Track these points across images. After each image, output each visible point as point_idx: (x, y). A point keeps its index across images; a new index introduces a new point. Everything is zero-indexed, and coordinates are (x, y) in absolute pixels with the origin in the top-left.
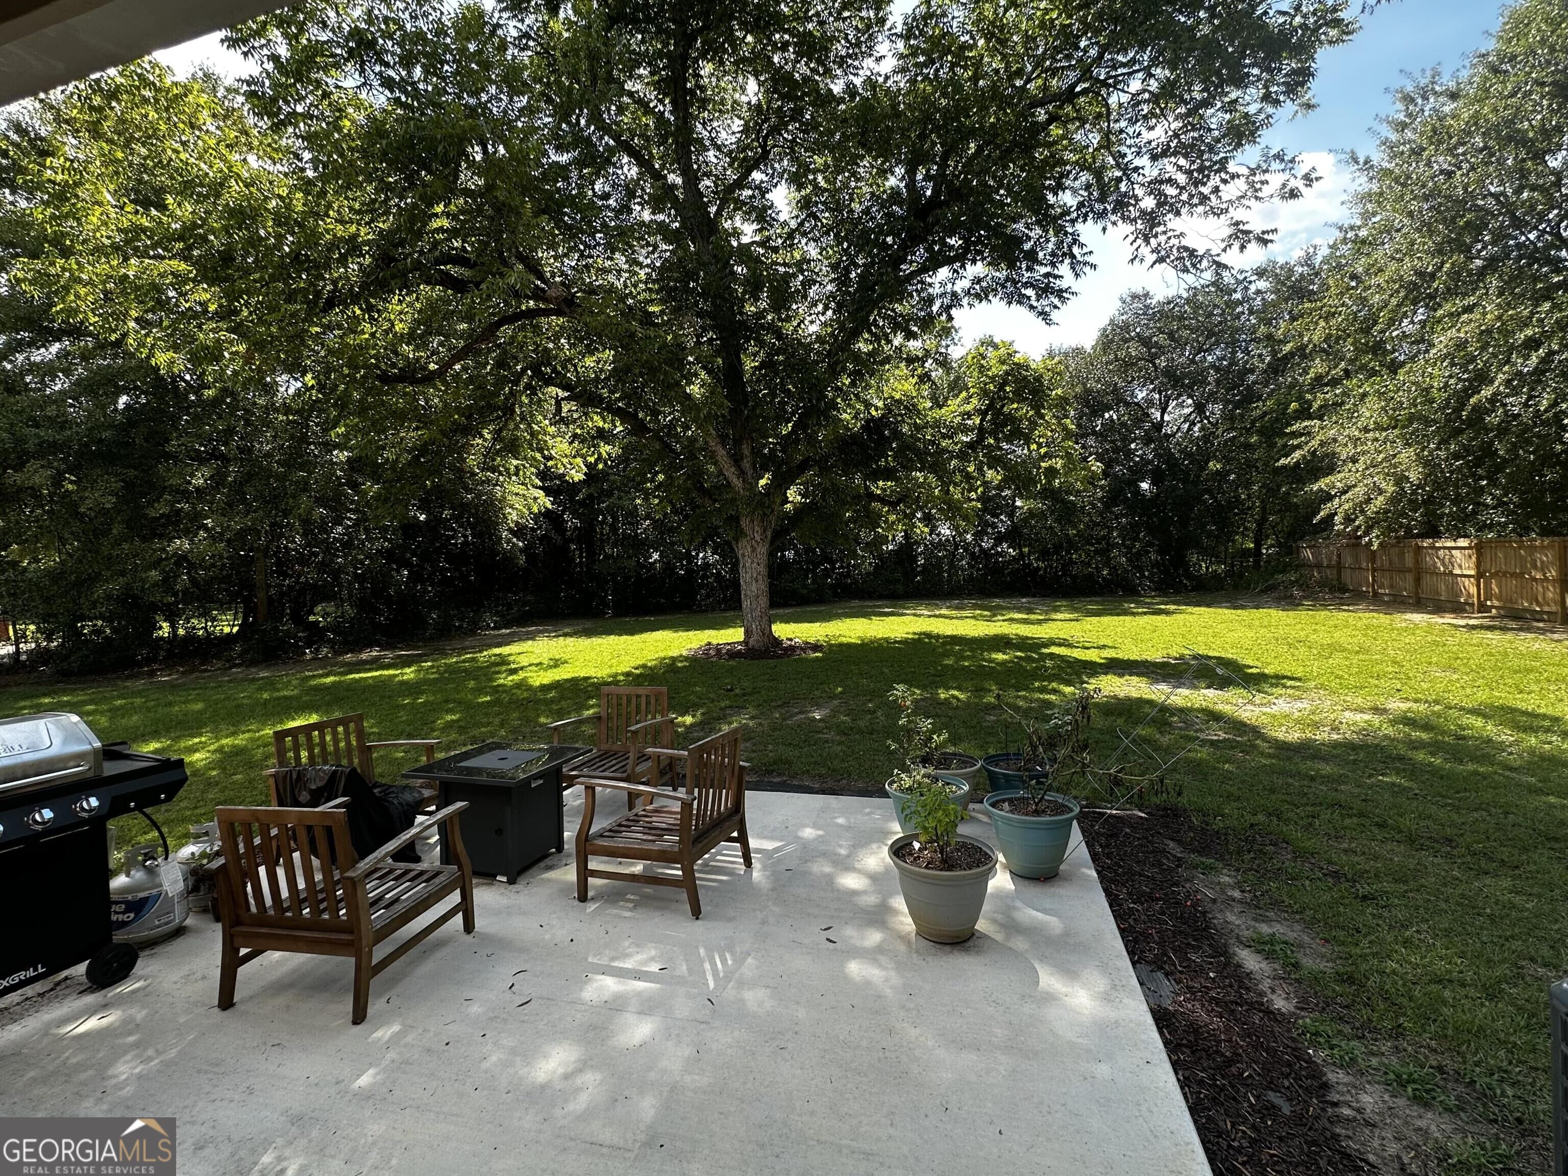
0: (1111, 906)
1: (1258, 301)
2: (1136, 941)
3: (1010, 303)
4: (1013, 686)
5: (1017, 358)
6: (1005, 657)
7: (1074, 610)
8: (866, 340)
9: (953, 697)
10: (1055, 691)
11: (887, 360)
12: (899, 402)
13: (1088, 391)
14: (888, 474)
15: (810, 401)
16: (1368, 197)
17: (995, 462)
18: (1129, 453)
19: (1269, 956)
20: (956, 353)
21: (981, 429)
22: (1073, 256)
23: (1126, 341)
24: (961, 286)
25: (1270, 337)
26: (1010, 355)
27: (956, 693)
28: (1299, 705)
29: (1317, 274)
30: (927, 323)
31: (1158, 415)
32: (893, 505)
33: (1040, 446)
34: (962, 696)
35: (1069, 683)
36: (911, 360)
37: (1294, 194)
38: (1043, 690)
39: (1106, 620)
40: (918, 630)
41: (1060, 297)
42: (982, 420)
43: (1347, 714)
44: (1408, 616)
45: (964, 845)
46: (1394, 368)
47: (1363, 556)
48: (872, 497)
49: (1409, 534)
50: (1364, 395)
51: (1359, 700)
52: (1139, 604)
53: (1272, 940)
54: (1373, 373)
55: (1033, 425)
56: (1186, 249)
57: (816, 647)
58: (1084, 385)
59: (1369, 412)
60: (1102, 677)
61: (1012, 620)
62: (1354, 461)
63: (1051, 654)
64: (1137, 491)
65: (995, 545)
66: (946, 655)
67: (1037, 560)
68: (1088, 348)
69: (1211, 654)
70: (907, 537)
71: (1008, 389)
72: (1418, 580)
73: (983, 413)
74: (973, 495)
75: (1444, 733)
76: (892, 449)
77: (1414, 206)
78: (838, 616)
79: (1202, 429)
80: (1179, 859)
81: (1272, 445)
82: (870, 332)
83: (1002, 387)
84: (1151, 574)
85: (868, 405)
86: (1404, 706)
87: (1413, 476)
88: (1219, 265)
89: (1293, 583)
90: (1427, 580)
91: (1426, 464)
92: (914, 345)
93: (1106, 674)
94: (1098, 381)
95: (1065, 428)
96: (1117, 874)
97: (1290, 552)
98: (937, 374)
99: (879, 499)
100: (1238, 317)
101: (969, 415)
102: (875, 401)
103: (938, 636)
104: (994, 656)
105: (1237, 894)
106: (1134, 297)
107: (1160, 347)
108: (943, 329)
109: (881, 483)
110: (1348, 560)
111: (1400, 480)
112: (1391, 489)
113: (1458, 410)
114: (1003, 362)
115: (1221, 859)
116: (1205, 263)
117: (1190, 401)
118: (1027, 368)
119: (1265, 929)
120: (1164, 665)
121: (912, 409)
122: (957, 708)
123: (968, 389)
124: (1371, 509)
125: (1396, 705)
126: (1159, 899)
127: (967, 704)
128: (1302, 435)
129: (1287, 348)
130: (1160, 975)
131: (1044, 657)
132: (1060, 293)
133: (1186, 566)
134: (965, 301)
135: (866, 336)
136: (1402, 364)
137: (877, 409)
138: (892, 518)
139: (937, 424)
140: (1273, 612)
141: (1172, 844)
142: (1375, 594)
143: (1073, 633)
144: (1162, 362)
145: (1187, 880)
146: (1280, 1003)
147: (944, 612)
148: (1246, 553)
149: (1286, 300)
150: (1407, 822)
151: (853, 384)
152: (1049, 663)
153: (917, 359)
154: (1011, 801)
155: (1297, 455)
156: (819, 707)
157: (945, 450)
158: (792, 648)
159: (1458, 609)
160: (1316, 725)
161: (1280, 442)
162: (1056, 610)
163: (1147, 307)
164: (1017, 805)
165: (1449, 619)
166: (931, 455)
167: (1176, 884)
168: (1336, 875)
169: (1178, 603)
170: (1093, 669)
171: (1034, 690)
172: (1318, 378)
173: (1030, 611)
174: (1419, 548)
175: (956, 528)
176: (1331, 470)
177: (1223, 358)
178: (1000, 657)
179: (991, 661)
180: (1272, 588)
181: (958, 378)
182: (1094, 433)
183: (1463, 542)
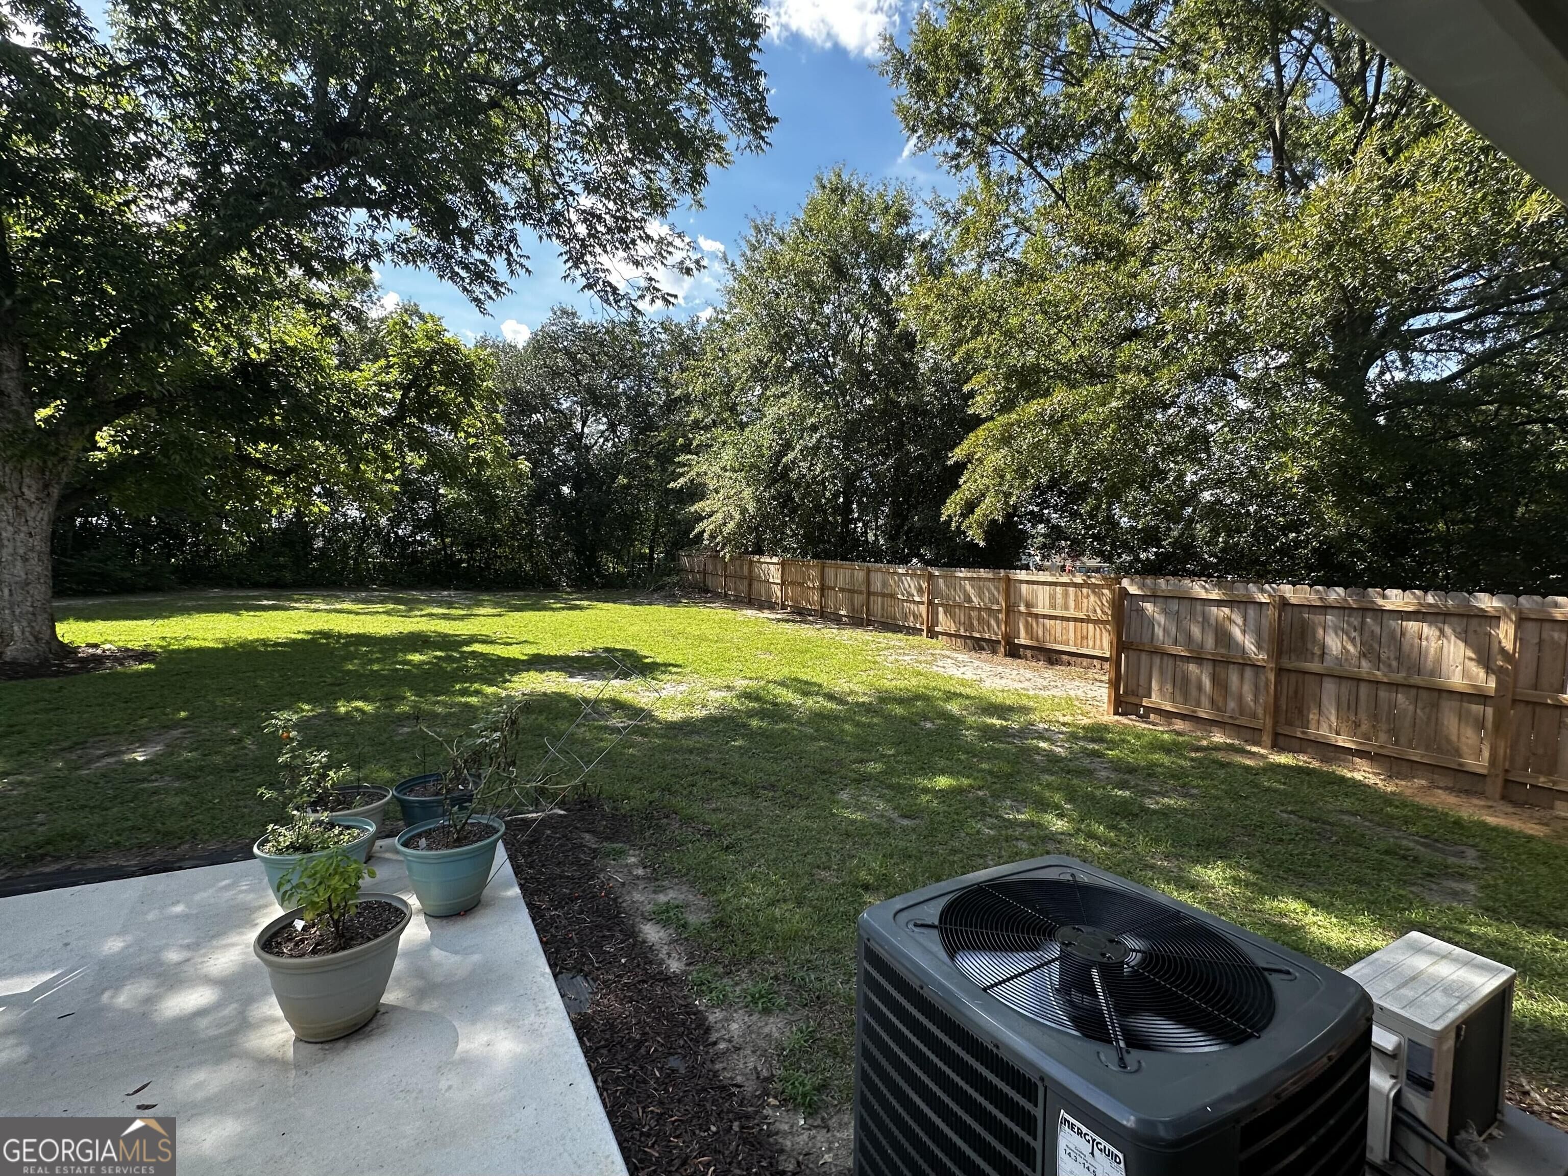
0: (534, 920)
1: (658, 348)
2: (557, 951)
3: (441, 277)
4: (431, 691)
5: (448, 337)
6: (423, 658)
7: (497, 605)
8: (243, 259)
9: (357, 709)
10: (477, 693)
11: (275, 294)
12: (293, 350)
13: (518, 390)
14: (272, 436)
15: (144, 315)
16: (731, 291)
17: (418, 443)
18: (552, 457)
19: (665, 923)
20: (374, 313)
21: (402, 404)
22: (510, 254)
23: (555, 351)
24: (383, 237)
25: (666, 380)
26: (438, 332)
27: (360, 704)
28: (681, 688)
29: (699, 339)
30: (336, 267)
31: (579, 426)
32: (281, 476)
33: (468, 435)
34: (369, 708)
35: (491, 683)
36: (311, 304)
37: (688, 271)
38: (464, 692)
39: (528, 615)
40: (312, 628)
41: (496, 290)
42: (404, 396)
43: (712, 693)
44: (745, 612)
45: (368, 906)
46: (742, 426)
47: (719, 566)
48: (247, 461)
49: (746, 552)
50: (724, 443)
51: (718, 681)
52: (558, 599)
53: (668, 908)
54: (730, 428)
55: (462, 413)
56: (610, 285)
57: (143, 655)
58: (514, 382)
59: (728, 455)
60: (525, 674)
61: (430, 615)
62: (717, 492)
63: (473, 652)
64: (559, 494)
65: (413, 534)
66: (349, 657)
67: (459, 551)
68: (520, 347)
69: (618, 646)
70: (298, 514)
71: (435, 368)
72: (750, 585)
73: (406, 389)
74: (389, 476)
75: (766, 702)
76: (281, 407)
77: (758, 309)
78: (186, 611)
79: (614, 445)
80: (594, 850)
81: (664, 470)
82: (251, 251)
83: (429, 364)
84: (570, 571)
85: (245, 344)
86: (745, 683)
87: (751, 510)
88: (635, 308)
89: (675, 585)
90: (756, 585)
91: (758, 501)
92: (320, 288)
93: (528, 670)
94: (528, 382)
95: (495, 422)
96: (539, 883)
97: (673, 560)
98: (349, 329)
99: (257, 464)
100: (644, 356)
101: (388, 387)
102: (257, 341)
103: (340, 636)
104: (410, 657)
105: (640, 872)
106: (564, 312)
107: (584, 366)
108: (359, 280)
109: (262, 446)
110: (710, 568)
111: (744, 511)
112: (737, 516)
113: (776, 465)
114: (430, 338)
115: (628, 841)
116: (623, 303)
117: (605, 420)
118: (458, 351)
119: (662, 898)
120: (578, 659)
121: (314, 364)
122: (362, 722)
123: (387, 357)
124: (726, 530)
125: (740, 684)
126: (577, 898)
127: (376, 716)
128: (684, 465)
129: (678, 392)
130: (579, 978)
131: (465, 656)
132: (496, 285)
133: (598, 566)
134: (387, 257)
135: (244, 253)
136: (747, 424)
137: (258, 351)
138: (278, 490)
139: (347, 388)
140: (661, 607)
141: (587, 836)
142: (726, 594)
143: (495, 628)
144: (584, 379)
145: (602, 870)
146: (675, 966)
147: (347, 606)
148: (642, 557)
149: (678, 353)
150: (750, 777)
151: (221, 310)
152: (471, 662)
153: (321, 305)
154: (428, 834)
155: (682, 481)
156: (143, 742)
157: (355, 421)
158: (98, 660)
159: (772, 607)
160: (692, 705)
161: (671, 469)
162: (479, 604)
163: (575, 325)
164: (436, 839)
165: (767, 614)
166: (337, 424)
167: (592, 878)
168: (708, 834)
169: (588, 599)
170: (516, 666)
171: (454, 693)
172: (696, 422)
173: (450, 605)
174: (751, 562)
175: (368, 511)
176: (702, 497)
177: (632, 388)
178: (416, 657)
179: (409, 663)
180: (661, 588)
181: (373, 342)
182: (522, 432)
183: (775, 560)
